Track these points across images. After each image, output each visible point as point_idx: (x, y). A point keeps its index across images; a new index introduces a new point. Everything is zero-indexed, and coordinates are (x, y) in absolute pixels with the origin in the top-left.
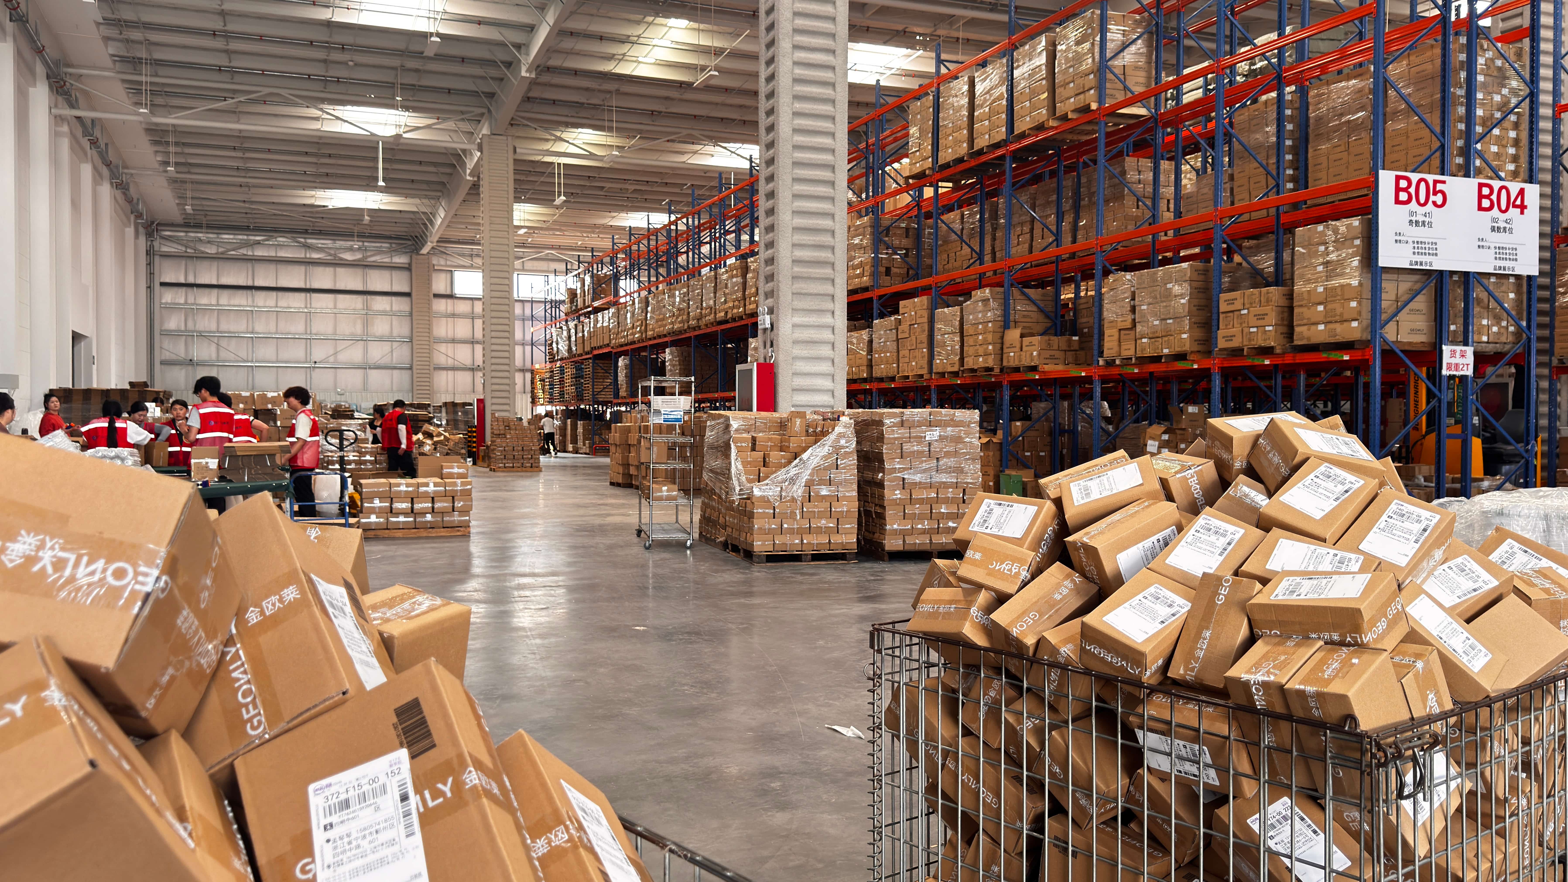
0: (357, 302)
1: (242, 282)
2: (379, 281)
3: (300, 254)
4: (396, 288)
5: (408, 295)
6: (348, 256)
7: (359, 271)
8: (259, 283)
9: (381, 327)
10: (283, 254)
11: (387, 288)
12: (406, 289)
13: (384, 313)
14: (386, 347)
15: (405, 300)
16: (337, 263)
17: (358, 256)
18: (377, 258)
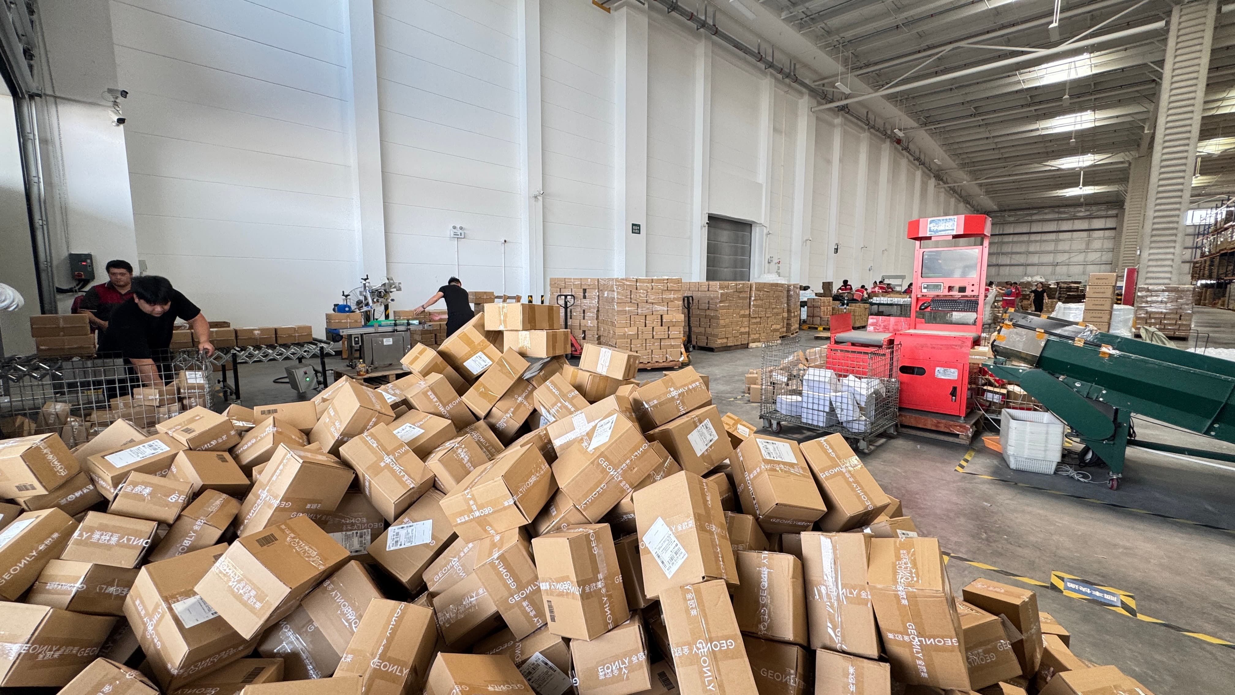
0: (1085, 234)
1: (1025, 231)
2: (1098, 223)
3: (1056, 216)
4: (1108, 226)
5: (1115, 229)
6: (1081, 214)
7: (1087, 221)
8: (1033, 230)
9: (1097, 244)
10: (1047, 217)
11: (1103, 227)
12: (1114, 226)
13: (1099, 238)
14: (1099, 254)
15: (1113, 231)
16: (1075, 218)
17: (1088, 213)
18: (1098, 213)
